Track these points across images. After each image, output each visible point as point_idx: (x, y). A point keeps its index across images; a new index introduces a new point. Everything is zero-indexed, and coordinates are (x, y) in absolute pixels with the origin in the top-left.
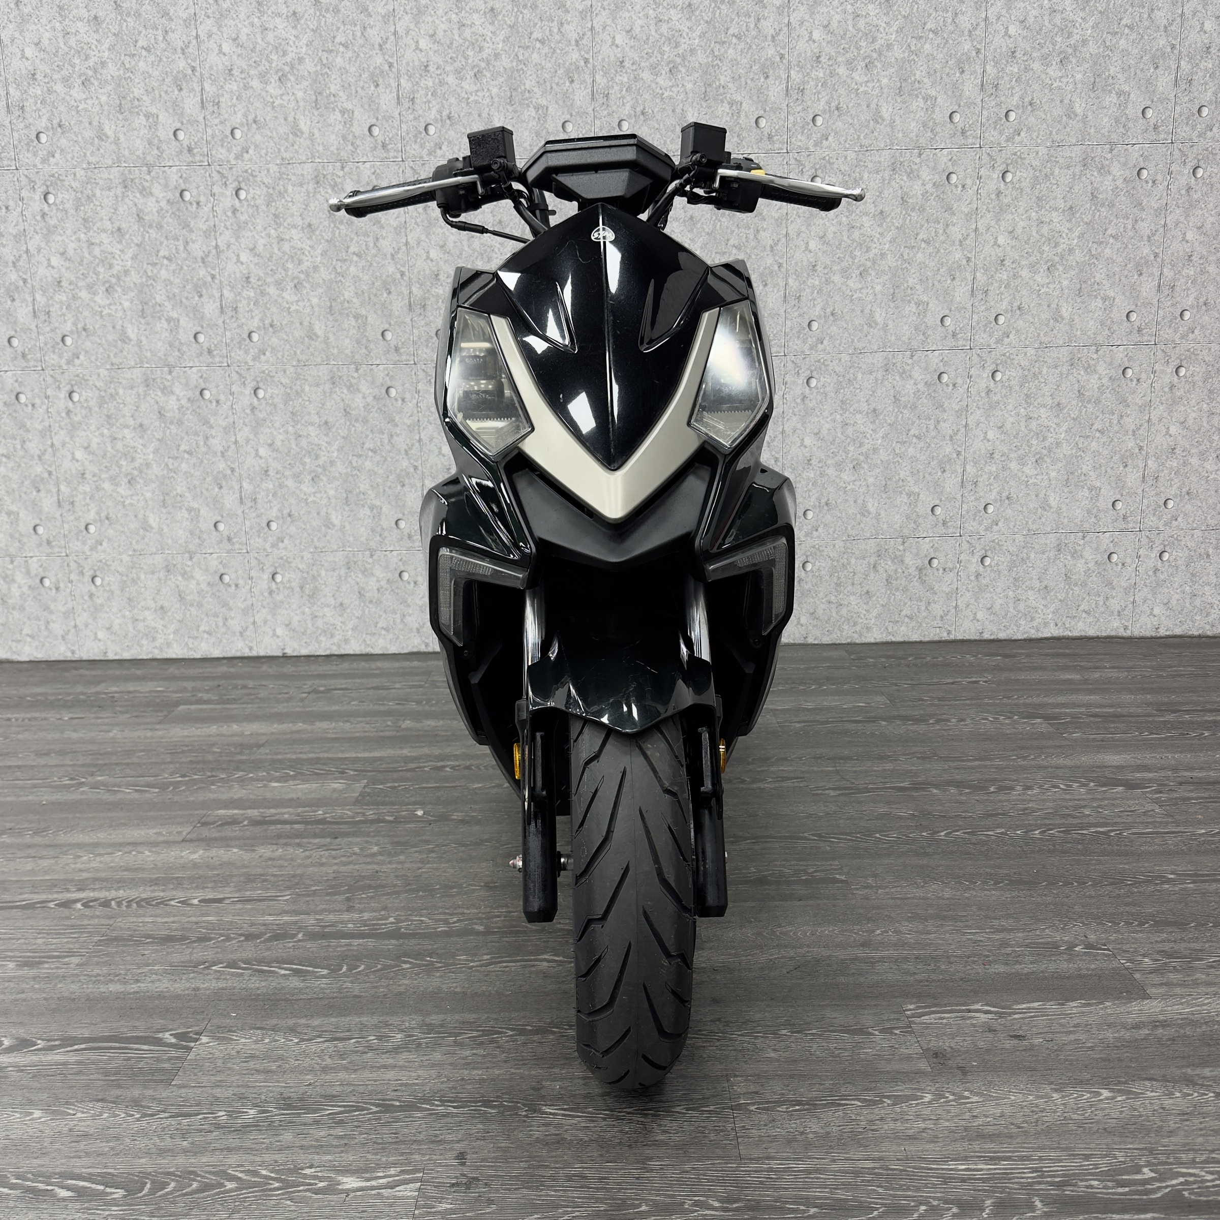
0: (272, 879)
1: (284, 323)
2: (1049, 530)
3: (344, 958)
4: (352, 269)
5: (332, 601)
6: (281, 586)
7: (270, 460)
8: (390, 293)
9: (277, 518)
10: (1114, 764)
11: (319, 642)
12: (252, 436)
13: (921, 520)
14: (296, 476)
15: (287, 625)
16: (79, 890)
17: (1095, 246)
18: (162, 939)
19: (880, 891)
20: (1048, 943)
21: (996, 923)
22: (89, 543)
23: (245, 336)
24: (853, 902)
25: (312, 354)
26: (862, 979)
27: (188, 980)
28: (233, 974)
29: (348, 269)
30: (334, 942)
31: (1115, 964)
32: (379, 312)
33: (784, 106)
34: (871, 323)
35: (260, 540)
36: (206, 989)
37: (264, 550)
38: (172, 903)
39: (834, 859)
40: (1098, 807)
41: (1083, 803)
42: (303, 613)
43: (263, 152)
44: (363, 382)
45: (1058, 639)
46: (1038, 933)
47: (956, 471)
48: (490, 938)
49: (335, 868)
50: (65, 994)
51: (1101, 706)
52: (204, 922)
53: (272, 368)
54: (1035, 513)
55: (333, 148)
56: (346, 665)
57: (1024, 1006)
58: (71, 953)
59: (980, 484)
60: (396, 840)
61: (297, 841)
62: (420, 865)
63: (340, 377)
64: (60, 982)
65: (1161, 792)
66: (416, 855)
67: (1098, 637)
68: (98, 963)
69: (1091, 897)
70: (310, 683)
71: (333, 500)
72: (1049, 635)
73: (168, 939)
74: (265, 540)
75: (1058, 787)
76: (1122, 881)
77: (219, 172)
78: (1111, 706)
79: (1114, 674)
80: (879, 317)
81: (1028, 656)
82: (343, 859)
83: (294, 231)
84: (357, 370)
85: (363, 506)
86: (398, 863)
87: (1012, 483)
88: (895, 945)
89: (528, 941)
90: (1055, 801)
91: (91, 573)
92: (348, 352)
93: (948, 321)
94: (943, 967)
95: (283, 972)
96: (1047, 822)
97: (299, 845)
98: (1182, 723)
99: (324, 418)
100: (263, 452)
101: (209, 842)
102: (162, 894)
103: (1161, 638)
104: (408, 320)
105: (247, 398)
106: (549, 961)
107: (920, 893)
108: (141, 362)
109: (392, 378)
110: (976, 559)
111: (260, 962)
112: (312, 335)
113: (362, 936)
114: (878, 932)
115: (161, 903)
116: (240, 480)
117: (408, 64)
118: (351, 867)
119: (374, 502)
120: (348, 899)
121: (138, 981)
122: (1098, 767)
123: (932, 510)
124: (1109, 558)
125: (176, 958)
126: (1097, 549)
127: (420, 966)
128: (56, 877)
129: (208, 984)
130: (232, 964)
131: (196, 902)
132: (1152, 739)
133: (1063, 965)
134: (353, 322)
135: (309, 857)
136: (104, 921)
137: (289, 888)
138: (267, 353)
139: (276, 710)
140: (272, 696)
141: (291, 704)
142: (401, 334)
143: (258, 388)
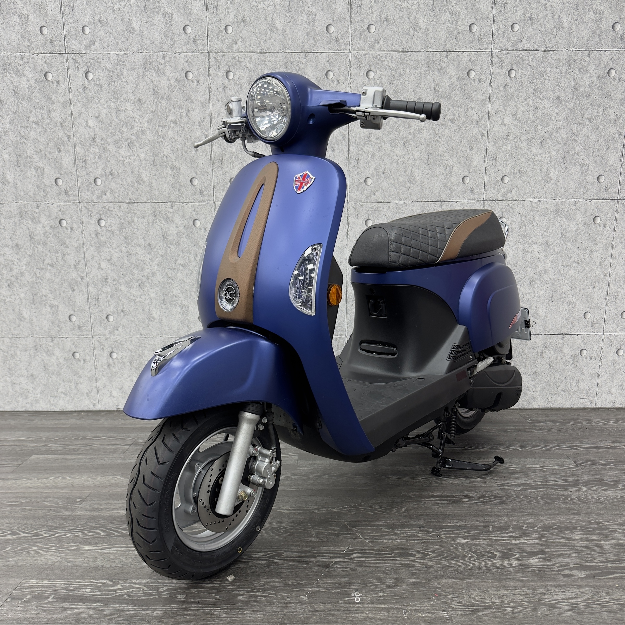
1: (120, 171)
4: (170, 132)
6: (116, 361)
7: (109, 271)
9: (114, 313)
12: (96, 254)
13: (576, 322)
15: (120, 389)
23: (92, 181)
25: (140, 195)
29: (167, 132)
32: (189, 165)
34: (547, 178)
35: (102, 329)
37: (104, 335)
43: (106, 44)
44: (176, 215)
47: (602, 287)
53: (111, 205)
59: (618, 297)
63: (160, 212)
71: (154, 301)
74: (105, 328)
80: (553, 175)
83: (128, 104)
84: (172, 207)
85: (175, 305)
92: (166, 193)
93: (602, 179)
99: (148, 242)
100: (103, 265)
104: (210, 171)
105: (92, 226)
108: (17, 199)
109: (197, 213)
110: (613, 351)
112: (140, 181)
116: (87, 285)
119: (183, 302)
123: (585, 315)
134: (170, 171)
138: (108, 194)
139: (102, 461)
140: (102, 447)
141: (115, 456)
142: (204, 181)
143: (101, 219)
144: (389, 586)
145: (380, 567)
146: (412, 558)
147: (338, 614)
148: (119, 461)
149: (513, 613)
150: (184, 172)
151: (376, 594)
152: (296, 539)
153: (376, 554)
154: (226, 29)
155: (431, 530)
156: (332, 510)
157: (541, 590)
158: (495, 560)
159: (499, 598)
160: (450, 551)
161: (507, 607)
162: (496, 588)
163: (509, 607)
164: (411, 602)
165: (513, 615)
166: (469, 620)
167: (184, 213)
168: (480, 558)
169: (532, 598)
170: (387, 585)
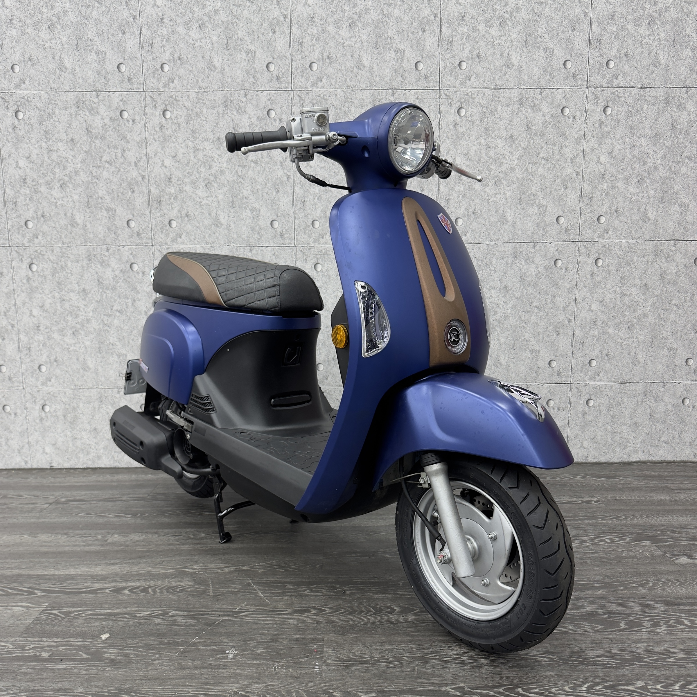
1: (52, 214)
2: (638, 380)
4: (105, 173)
5: (88, 427)
6: (49, 415)
7: (41, 318)
8: (133, 191)
9: (46, 362)
11: (78, 458)
12: (27, 300)
13: (541, 371)
14: (61, 331)
15: (54, 445)
17: (674, 164)
23: (23, 224)
25: (74, 238)
29: (101, 173)
32: (125, 206)
33: (437, 54)
34: (503, 220)
35: (33, 380)
37: (37, 387)
42: (66, 436)
43: (36, 83)
44: (112, 259)
45: (645, 463)
47: (567, 334)
53: (43, 248)
54: (628, 367)
56: (94, 477)
59: (586, 344)
63: (95, 255)
67: (674, 462)
70: (57, 494)
71: (89, 349)
72: (638, 460)
74: (37, 379)
80: (509, 216)
81: (625, 477)
83: (60, 144)
84: (108, 250)
85: (112, 354)
87: (610, 344)
90: (684, 642)
92: (101, 236)
93: (562, 220)
99: (83, 286)
100: (35, 312)
104: (147, 212)
105: (24, 271)
109: (135, 256)
110: (583, 401)
112: (73, 223)
116: (18, 334)
117: (148, 17)
119: (121, 351)
123: (550, 363)
124: (683, 402)
126: (674, 395)
134: (105, 214)
138: (39, 237)
139: (15, 520)
140: (20, 506)
141: (30, 514)
142: (141, 223)
143: (32, 264)
144: (270, 642)
145: (268, 624)
146: (305, 615)
147: (204, 671)
148: (32, 520)
149: (389, 668)
150: (120, 214)
151: (253, 650)
152: (190, 598)
153: (269, 611)
155: (338, 586)
156: (241, 568)
157: (427, 645)
158: (392, 615)
159: (380, 653)
160: (349, 607)
161: (385, 662)
162: (381, 643)
163: (387, 662)
164: (286, 658)
165: (388, 670)
166: (340, 674)
167: (120, 256)
168: (377, 614)
169: (414, 653)
170: (267, 642)
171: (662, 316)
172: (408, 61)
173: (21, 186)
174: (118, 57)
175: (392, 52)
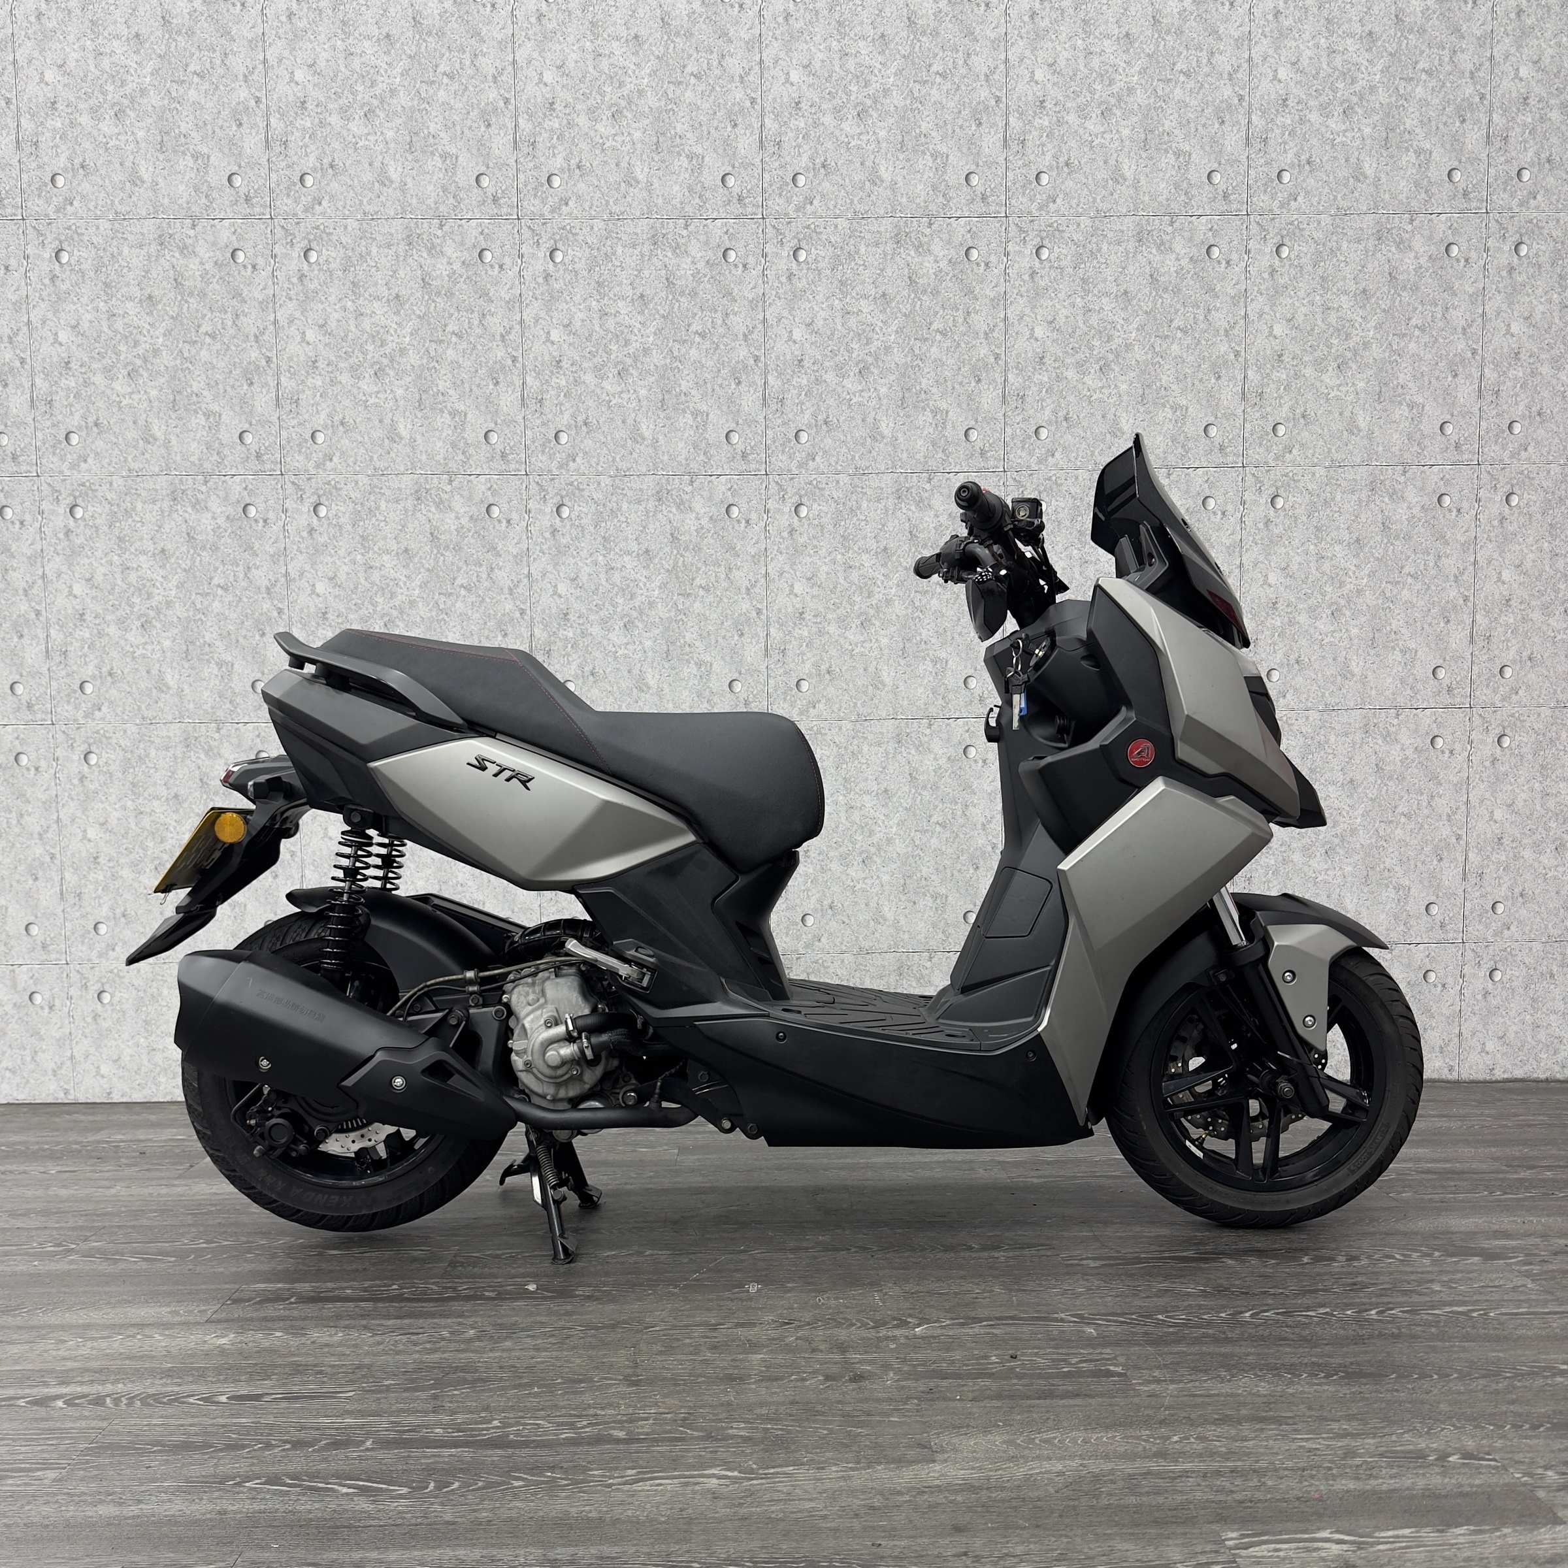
0: (329, 1370)
3: (430, 1471)
4: (459, 605)
10: (1463, 1229)
16: (62, 1383)
17: (1390, 587)
18: (175, 1446)
19: (1171, 1387)
20: (1410, 1452)
21: (1335, 1426)
22: (98, 947)
24: (1136, 1400)
26: (1160, 1500)
27: (210, 1501)
28: (275, 1493)
29: (453, 605)
30: (415, 1452)
31: (1507, 1479)
33: (1000, 416)
36: (235, 1512)
38: (191, 1400)
39: (1105, 1346)
40: (1451, 1281)
41: (1430, 1277)
43: (351, 461)
46: (1394, 1438)
48: (634, 1447)
49: (416, 1356)
50: (35, 1520)
51: (1433, 1161)
52: (235, 1424)
55: (440, 458)
57: (1390, 1533)
58: (46, 1466)
59: (1256, 882)
60: (499, 1321)
61: (364, 1322)
62: (532, 1353)
64: (29, 1503)
65: (1531, 1264)
66: (529, 1340)
68: (83, 1479)
69: (1459, 1393)
73: (187, 1446)
75: (1393, 1257)
76: (1497, 1374)
77: (293, 483)
78: (1446, 1161)
79: (1442, 1123)
82: (428, 1346)
83: (386, 557)
86: (503, 1350)
87: (1297, 882)
88: (1200, 1455)
89: (687, 1451)
90: (1391, 1274)
91: (98, 987)
94: (1270, 1483)
95: (345, 1490)
96: (1385, 1299)
97: (365, 1328)
98: (1544, 1180)
101: (243, 1324)
102: (177, 1389)
103: (1497, 1082)
106: (719, 1478)
107: (1226, 1388)
108: (182, 716)
111: (313, 1476)
113: (455, 1444)
114: (1176, 1438)
115: (176, 1400)
117: (536, 358)
118: (438, 1355)
120: (435, 1397)
121: (139, 1502)
122: (1443, 1233)
125: (195, 1471)
126: (1409, 965)
127: (537, 1483)
128: (30, 1367)
129: (239, 1505)
130: (274, 1480)
131: (223, 1399)
132: (1506, 1200)
133: (1435, 1480)
135: (379, 1343)
136: (94, 1424)
137: (352, 1382)
144: (803, 1277)
145: (793, 1261)
146: (843, 1253)
151: (781, 1285)
153: (790, 1249)
154: (556, 437)
158: (970, 1252)
160: (904, 1245)
162: (961, 1278)
164: (831, 1291)
168: (948, 1251)
169: (1009, 1286)
170: (799, 1277)
171: (1382, 833)
172: (953, 427)
173: (318, 624)
174: (486, 421)
175: (928, 413)
